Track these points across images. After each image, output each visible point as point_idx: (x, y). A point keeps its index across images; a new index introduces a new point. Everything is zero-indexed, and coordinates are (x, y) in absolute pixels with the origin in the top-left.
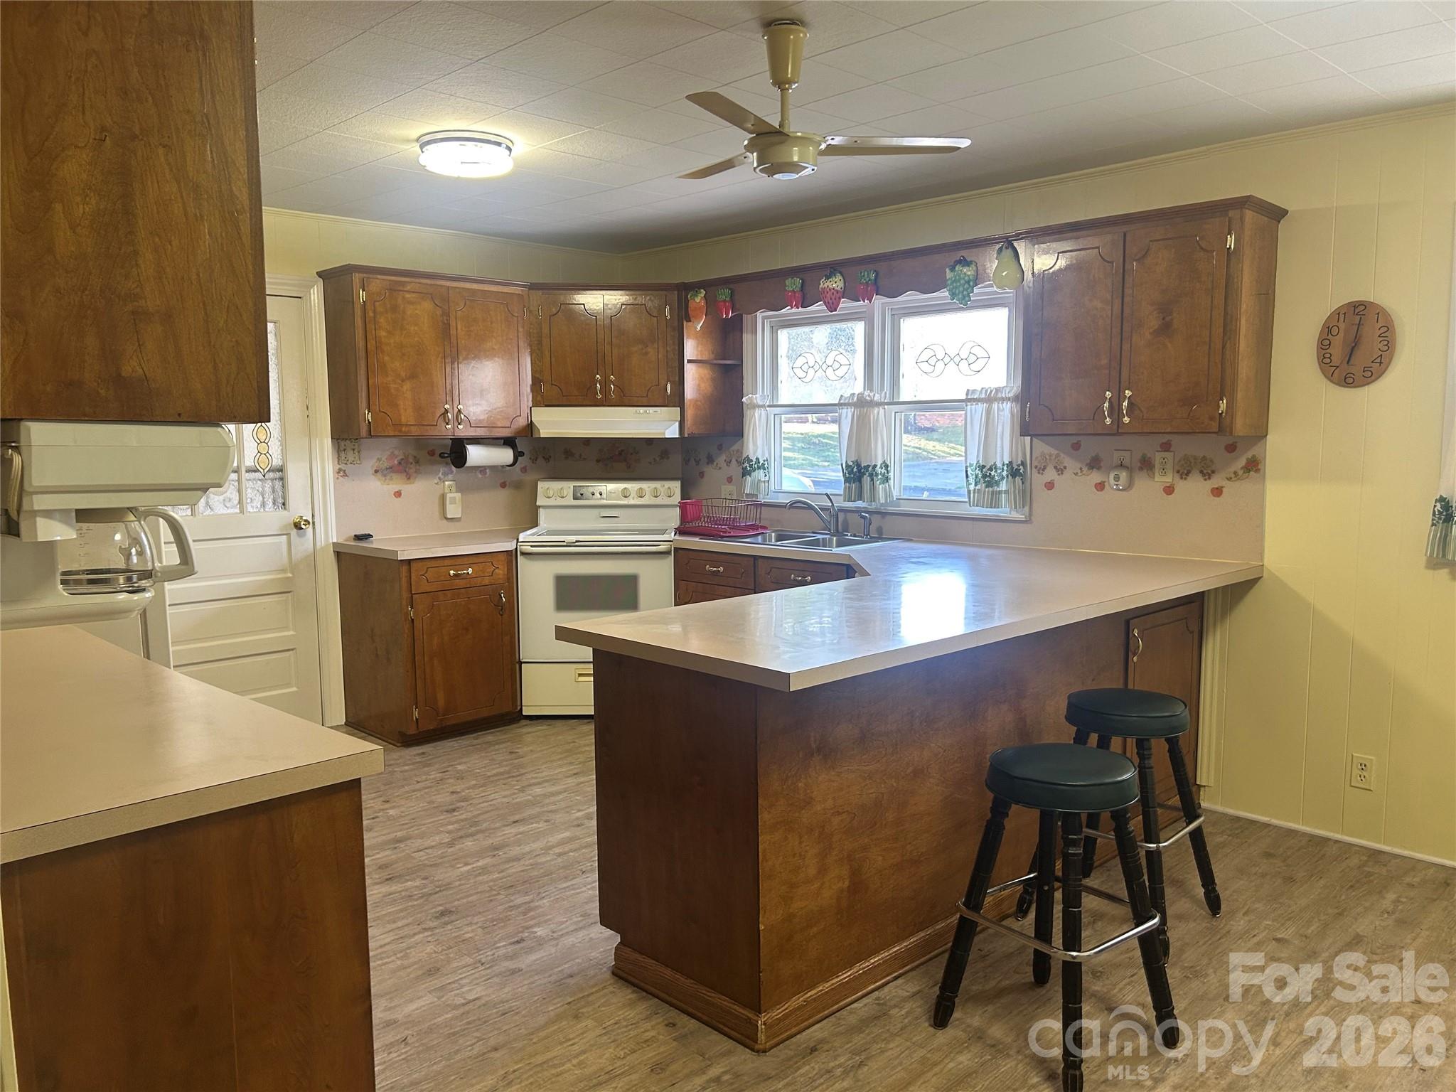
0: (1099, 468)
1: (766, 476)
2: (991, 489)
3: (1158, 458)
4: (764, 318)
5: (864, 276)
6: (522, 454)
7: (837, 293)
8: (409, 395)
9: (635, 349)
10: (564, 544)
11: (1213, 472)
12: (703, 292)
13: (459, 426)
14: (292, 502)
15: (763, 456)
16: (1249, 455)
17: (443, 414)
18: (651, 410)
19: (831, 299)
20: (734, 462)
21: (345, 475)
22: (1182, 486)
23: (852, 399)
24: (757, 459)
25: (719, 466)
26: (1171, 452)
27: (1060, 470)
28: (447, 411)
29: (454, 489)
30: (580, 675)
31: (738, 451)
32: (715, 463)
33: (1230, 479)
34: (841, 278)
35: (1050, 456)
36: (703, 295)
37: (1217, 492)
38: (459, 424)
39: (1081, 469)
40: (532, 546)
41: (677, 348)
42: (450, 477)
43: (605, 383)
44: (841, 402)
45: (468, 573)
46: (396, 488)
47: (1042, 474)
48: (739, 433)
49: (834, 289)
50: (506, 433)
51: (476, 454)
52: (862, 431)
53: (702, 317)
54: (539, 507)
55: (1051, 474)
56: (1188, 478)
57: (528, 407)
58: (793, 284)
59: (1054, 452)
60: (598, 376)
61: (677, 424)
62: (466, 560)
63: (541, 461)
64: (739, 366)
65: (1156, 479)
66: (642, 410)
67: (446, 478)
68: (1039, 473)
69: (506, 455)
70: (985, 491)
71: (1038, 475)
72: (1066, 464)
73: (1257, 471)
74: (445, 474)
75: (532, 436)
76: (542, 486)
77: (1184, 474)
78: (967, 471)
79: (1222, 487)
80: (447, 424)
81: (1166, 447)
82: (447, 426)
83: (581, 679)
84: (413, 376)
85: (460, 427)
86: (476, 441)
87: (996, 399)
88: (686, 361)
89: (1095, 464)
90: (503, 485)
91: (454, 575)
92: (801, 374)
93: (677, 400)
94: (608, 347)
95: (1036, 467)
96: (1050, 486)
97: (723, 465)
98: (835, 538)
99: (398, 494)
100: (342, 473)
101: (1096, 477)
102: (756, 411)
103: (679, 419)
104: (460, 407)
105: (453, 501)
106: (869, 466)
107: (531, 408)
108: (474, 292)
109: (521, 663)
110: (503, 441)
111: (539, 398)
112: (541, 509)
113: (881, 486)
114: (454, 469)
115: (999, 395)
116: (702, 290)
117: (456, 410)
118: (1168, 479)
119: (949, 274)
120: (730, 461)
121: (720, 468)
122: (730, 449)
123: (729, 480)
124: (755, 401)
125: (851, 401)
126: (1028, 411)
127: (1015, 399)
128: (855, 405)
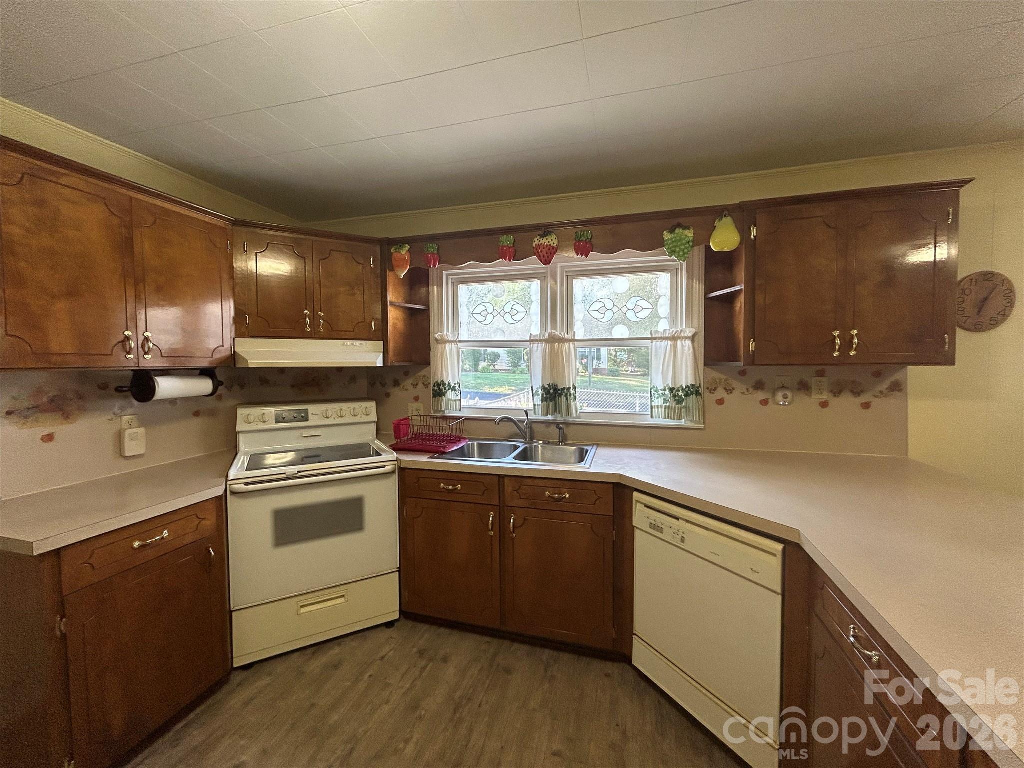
0: (763, 389)
1: (457, 396)
2: (680, 406)
3: (814, 381)
4: (448, 276)
5: (583, 235)
6: (221, 383)
7: (553, 249)
8: (64, 316)
9: (342, 290)
10: (284, 476)
11: (862, 392)
12: (408, 247)
13: (146, 357)
15: (454, 380)
16: (893, 379)
17: (123, 342)
18: (358, 343)
19: (547, 253)
20: (421, 385)
22: (835, 402)
23: (544, 336)
24: (449, 383)
25: (405, 388)
26: (826, 377)
27: (730, 391)
28: (128, 339)
29: (134, 424)
30: (302, 607)
31: (425, 376)
32: (402, 387)
33: (876, 397)
34: (555, 237)
35: (721, 380)
36: (407, 249)
37: (866, 406)
38: (146, 354)
39: (748, 390)
40: (246, 484)
41: (380, 292)
42: (130, 411)
43: (314, 317)
44: (532, 339)
45: (163, 538)
46: (45, 431)
47: (713, 393)
48: (426, 362)
49: (550, 245)
50: (205, 364)
51: (166, 387)
52: (554, 362)
53: (406, 268)
54: (239, 432)
55: (721, 394)
56: (841, 396)
57: (231, 338)
58: (507, 241)
59: (723, 377)
60: (306, 312)
61: (382, 354)
62: (158, 523)
63: (236, 388)
64: (427, 310)
65: (813, 397)
66: (349, 343)
67: (124, 413)
68: (711, 393)
69: (205, 386)
70: (675, 408)
71: (710, 394)
72: (734, 386)
73: (900, 390)
74: (122, 409)
75: (235, 365)
76: (242, 412)
77: (837, 392)
78: (651, 392)
79: (870, 402)
80: (129, 353)
81: (821, 374)
82: (128, 356)
83: (303, 610)
84: (72, 293)
85: (148, 357)
86: (165, 372)
87: (679, 338)
88: (389, 303)
89: (759, 386)
90: (197, 414)
91: (141, 547)
92: (481, 319)
93: (382, 334)
94: (317, 286)
95: (708, 389)
96: (721, 402)
97: (411, 388)
99: (48, 438)
101: (761, 395)
102: (447, 346)
103: (383, 351)
104: (148, 334)
105: (134, 438)
106: (565, 388)
107: (234, 339)
108: (167, 212)
109: (231, 612)
110: (199, 372)
111: (244, 330)
112: (240, 435)
114: (135, 402)
115: (683, 335)
116: (407, 245)
117: (141, 339)
118: (825, 397)
119: (667, 236)
120: (417, 384)
121: (406, 390)
122: (417, 375)
123: (417, 399)
124: (446, 338)
125: (542, 339)
126: (752, 346)
127: (693, 339)
128: (546, 341)
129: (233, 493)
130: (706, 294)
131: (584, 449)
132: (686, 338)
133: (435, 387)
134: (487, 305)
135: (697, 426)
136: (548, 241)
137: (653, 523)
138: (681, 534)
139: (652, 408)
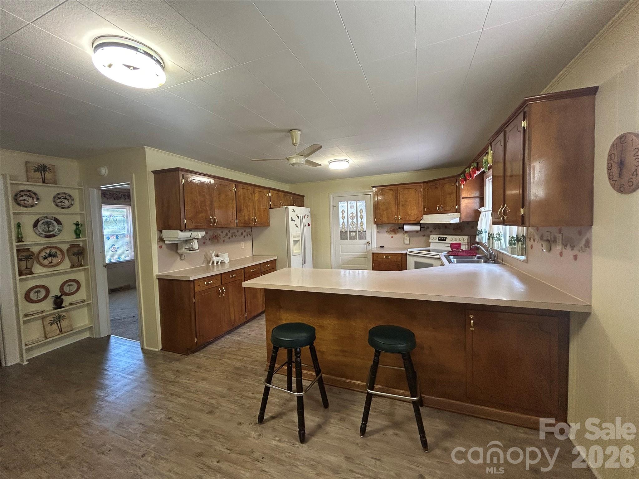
3: (557, 236)
8: (385, 214)
9: (448, 196)
14: (367, 238)
16: (586, 237)
17: (395, 218)
18: (452, 214)
21: (379, 232)
22: (565, 252)
24: (481, 230)
29: (407, 236)
33: (579, 251)
40: (410, 253)
41: (459, 194)
43: (439, 207)
45: (389, 258)
46: (392, 236)
47: (530, 241)
48: (478, 221)
51: (407, 228)
54: (431, 242)
57: (422, 215)
60: (438, 205)
61: (459, 219)
62: (389, 254)
64: (483, 198)
66: (450, 215)
67: (406, 234)
72: (535, 237)
74: (401, 232)
76: (431, 236)
77: (566, 246)
82: (396, 221)
84: (387, 210)
85: (400, 221)
86: (406, 224)
88: (461, 198)
90: (424, 236)
91: (385, 257)
93: (459, 210)
95: (529, 238)
98: (482, 260)
99: (392, 237)
100: (378, 232)
103: (460, 217)
104: (400, 216)
105: (406, 239)
111: (424, 212)
113: (496, 242)
114: (403, 231)
117: (398, 217)
129: (408, 255)
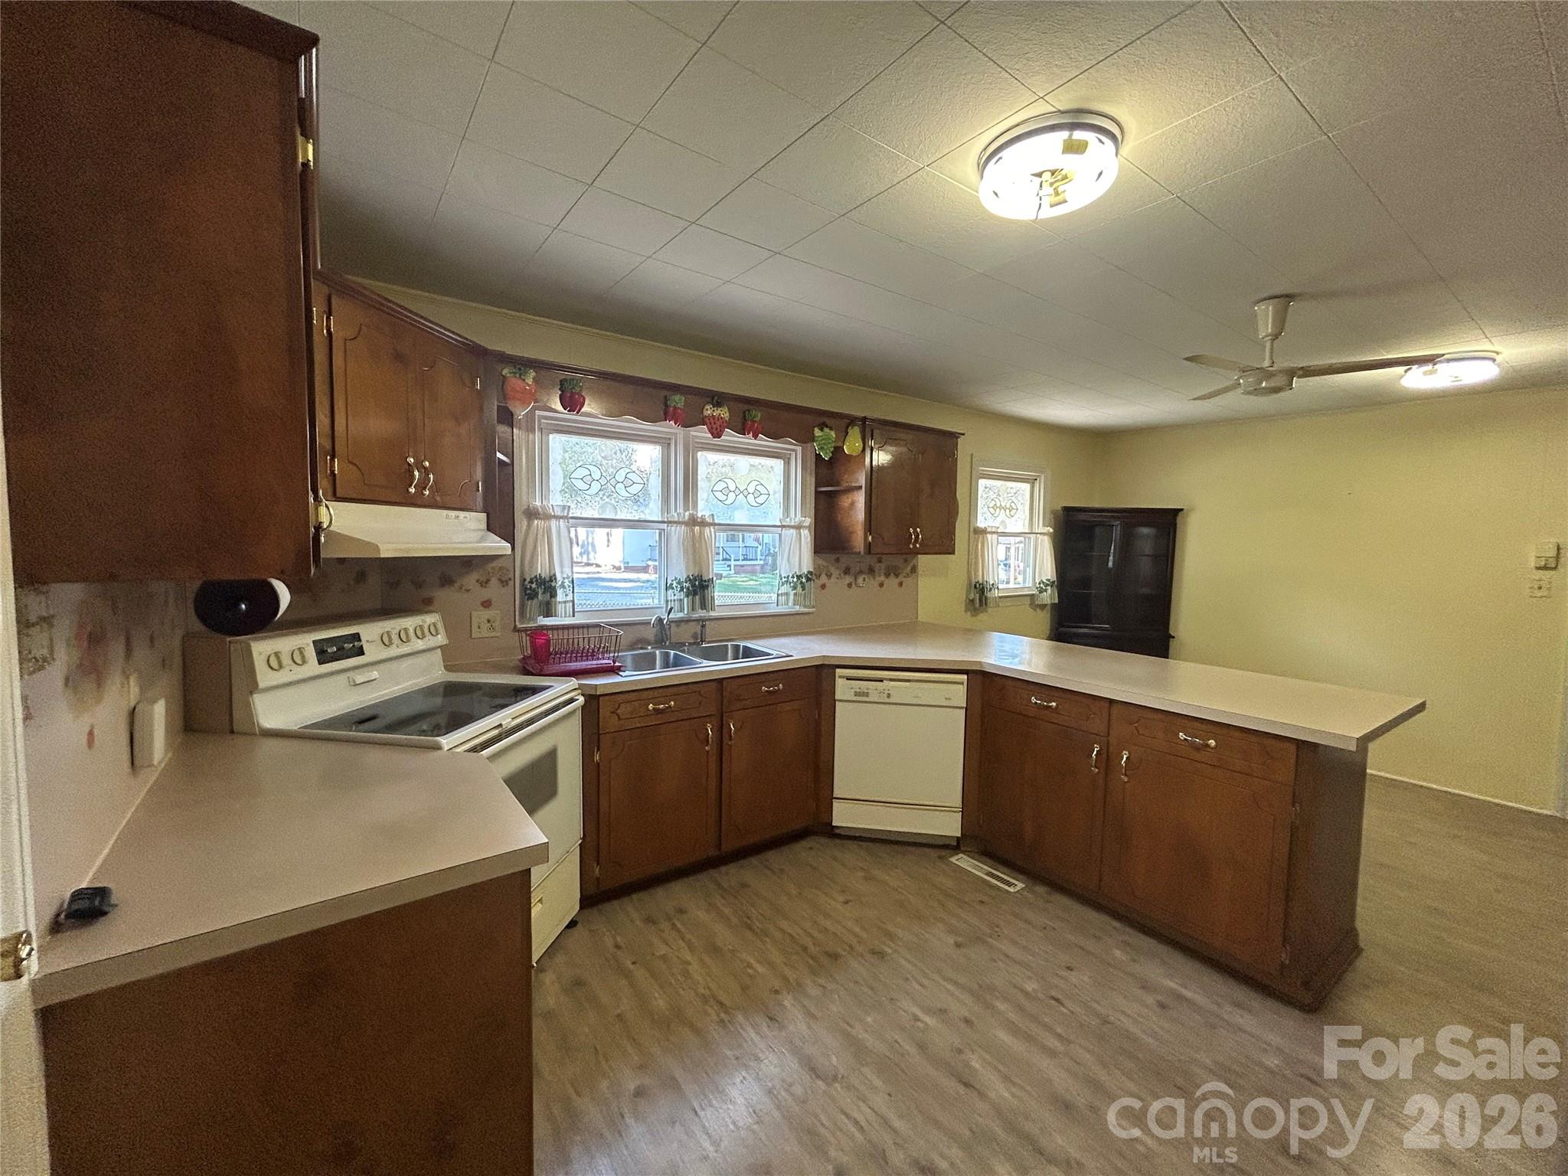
0: (849, 574)
1: (566, 595)
3: (877, 566)
4: (540, 418)
7: (725, 423)
9: (448, 426)
11: (899, 574)
12: (533, 374)
15: (562, 573)
16: (912, 564)
18: (462, 515)
20: (494, 581)
24: (553, 577)
25: (464, 587)
26: (882, 563)
27: (829, 576)
31: (502, 569)
32: (457, 586)
33: (905, 577)
35: (823, 567)
36: (532, 376)
37: (901, 584)
39: (840, 575)
55: (824, 579)
56: (889, 577)
58: (678, 401)
59: (825, 564)
60: (410, 458)
65: (876, 579)
66: (453, 513)
68: (819, 579)
71: (816, 581)
72: (832, 572)
73: (915, 573)
76: (259, 650)
79: (902, 581)
81: (880, 561)
89: (847, 571)
95: (816, 575)
96: (823, 587)
97: (475, 587)
101: (848, 579)
111: (325, 485)
116: (531, 371)
118: (882, 578)
119: (817, 432)
120: (488, 581)
121: (468, 591)
122: (488, 566)
123: (487, 604)
124: (551, 510)
125: (681, 520)
126: (870, 538)
127: (809, 527)
128: (686, 524)
130: (816, 487)
131: (738, 646)
132: (806, 527)
133: (532, 583)
134: (592, 468)
135: (806, 610)
136: (722, 413)
137: (858, 690)
138: (886, 692)
139: (778, 595)
